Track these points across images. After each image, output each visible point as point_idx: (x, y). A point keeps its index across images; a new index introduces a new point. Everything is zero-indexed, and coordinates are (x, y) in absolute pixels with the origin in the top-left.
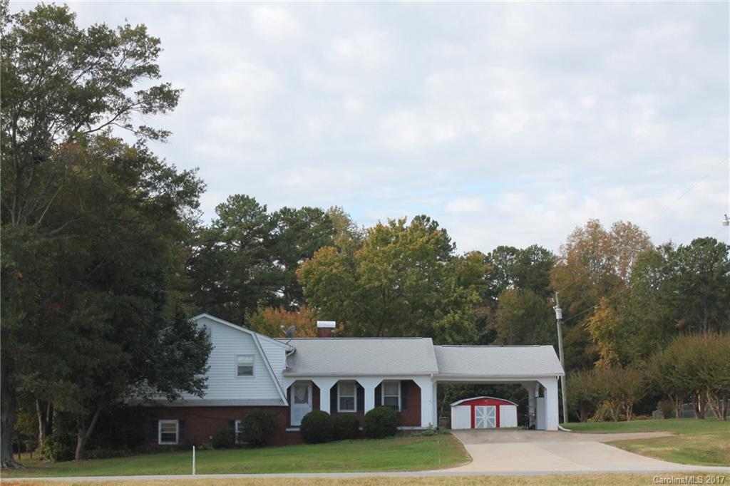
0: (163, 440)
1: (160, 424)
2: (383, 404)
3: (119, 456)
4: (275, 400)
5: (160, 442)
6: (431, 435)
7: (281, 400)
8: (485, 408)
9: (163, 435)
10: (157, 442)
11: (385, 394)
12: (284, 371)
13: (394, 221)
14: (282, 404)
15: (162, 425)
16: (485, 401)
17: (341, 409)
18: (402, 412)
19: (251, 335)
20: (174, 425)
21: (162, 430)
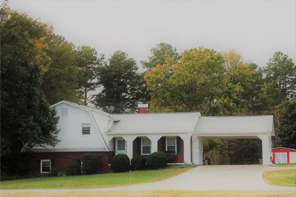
0: (43, 171)
1: (41, 162)
2: (167, 150)
3: (12, 179)
4: (102, 148)
5: (41, 172)
6: (184, 168)
7: (105, 148)
8: (281, 154)
9: (43, 168)
10: (40, 172)
11: (168, 145)
12: (107, 132)
13: (196, 48)
14: (105, 151)
15: (43, 162)
16: (281, 150)
17: (143, 153)
18: (177, 154)
19: (88, 112)
20: (49, 162)
21: (43, 165)
